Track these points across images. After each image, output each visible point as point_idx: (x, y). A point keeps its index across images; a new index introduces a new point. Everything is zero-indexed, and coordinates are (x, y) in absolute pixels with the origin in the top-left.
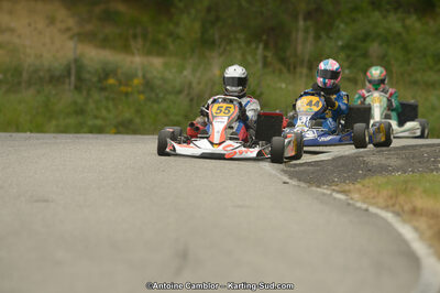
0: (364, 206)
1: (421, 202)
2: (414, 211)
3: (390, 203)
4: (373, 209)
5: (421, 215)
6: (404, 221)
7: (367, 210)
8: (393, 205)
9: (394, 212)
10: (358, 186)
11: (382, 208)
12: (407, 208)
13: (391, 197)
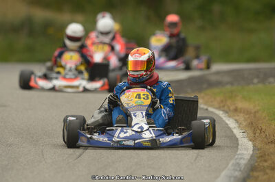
0: (205, 107)
1: (241, 104)
2: (236, 110)
3: (221, 105)
4: (211, 109)
5: (240, 112)
6: (230, 117)
7: (207, 109)
8: (224, 106)
9: (223, 111)
10: (202, 95)
11: (217, 108)
12: (232, 108)
13: (222, 101)
